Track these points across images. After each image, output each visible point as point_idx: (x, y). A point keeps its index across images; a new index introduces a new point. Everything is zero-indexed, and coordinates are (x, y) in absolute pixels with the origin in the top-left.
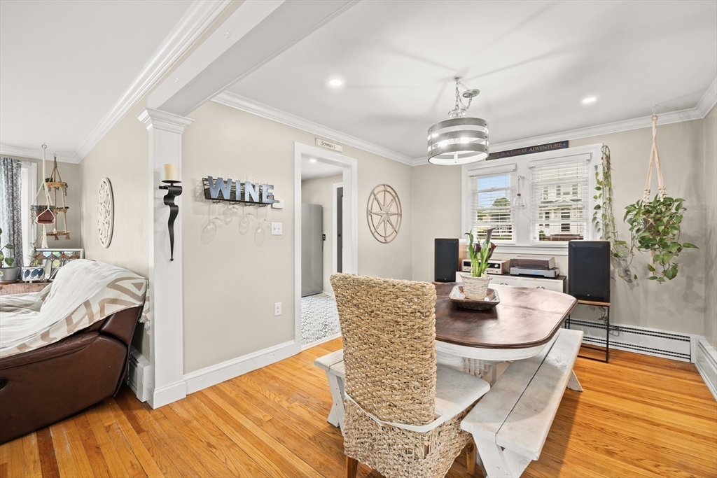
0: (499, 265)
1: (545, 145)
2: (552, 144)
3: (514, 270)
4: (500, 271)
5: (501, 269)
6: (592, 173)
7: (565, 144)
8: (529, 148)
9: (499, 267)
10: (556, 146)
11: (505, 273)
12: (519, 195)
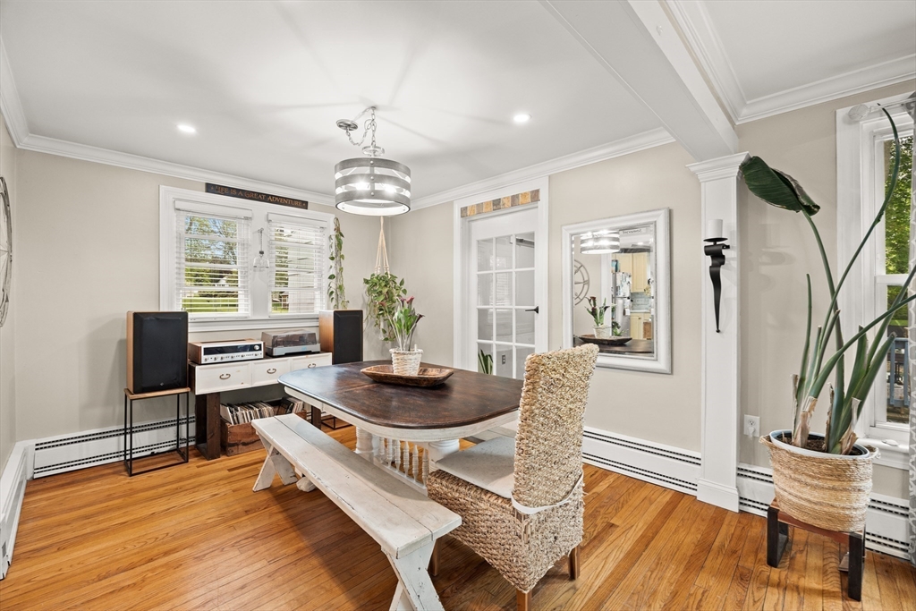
0: (260, 345)
1: (286, 198)
2: (293, 200)
3: (278, 351)
4: (261, 354)
5: (262, 352)
6: (325, 242)
7: (304, 205)
8: (268, 196)
9: (260, 349)
10: (296, 203)
11: (269, 355)
12: (262, 253)
